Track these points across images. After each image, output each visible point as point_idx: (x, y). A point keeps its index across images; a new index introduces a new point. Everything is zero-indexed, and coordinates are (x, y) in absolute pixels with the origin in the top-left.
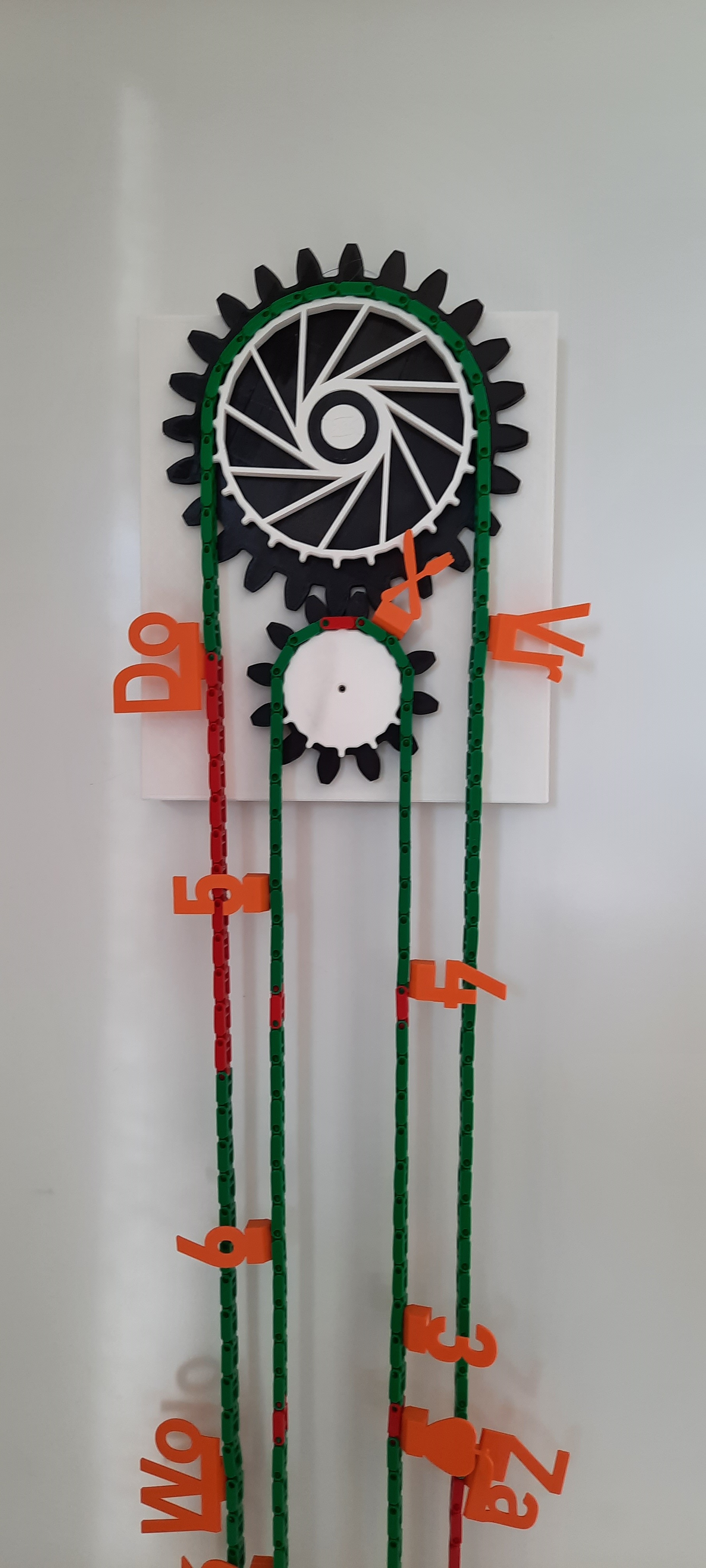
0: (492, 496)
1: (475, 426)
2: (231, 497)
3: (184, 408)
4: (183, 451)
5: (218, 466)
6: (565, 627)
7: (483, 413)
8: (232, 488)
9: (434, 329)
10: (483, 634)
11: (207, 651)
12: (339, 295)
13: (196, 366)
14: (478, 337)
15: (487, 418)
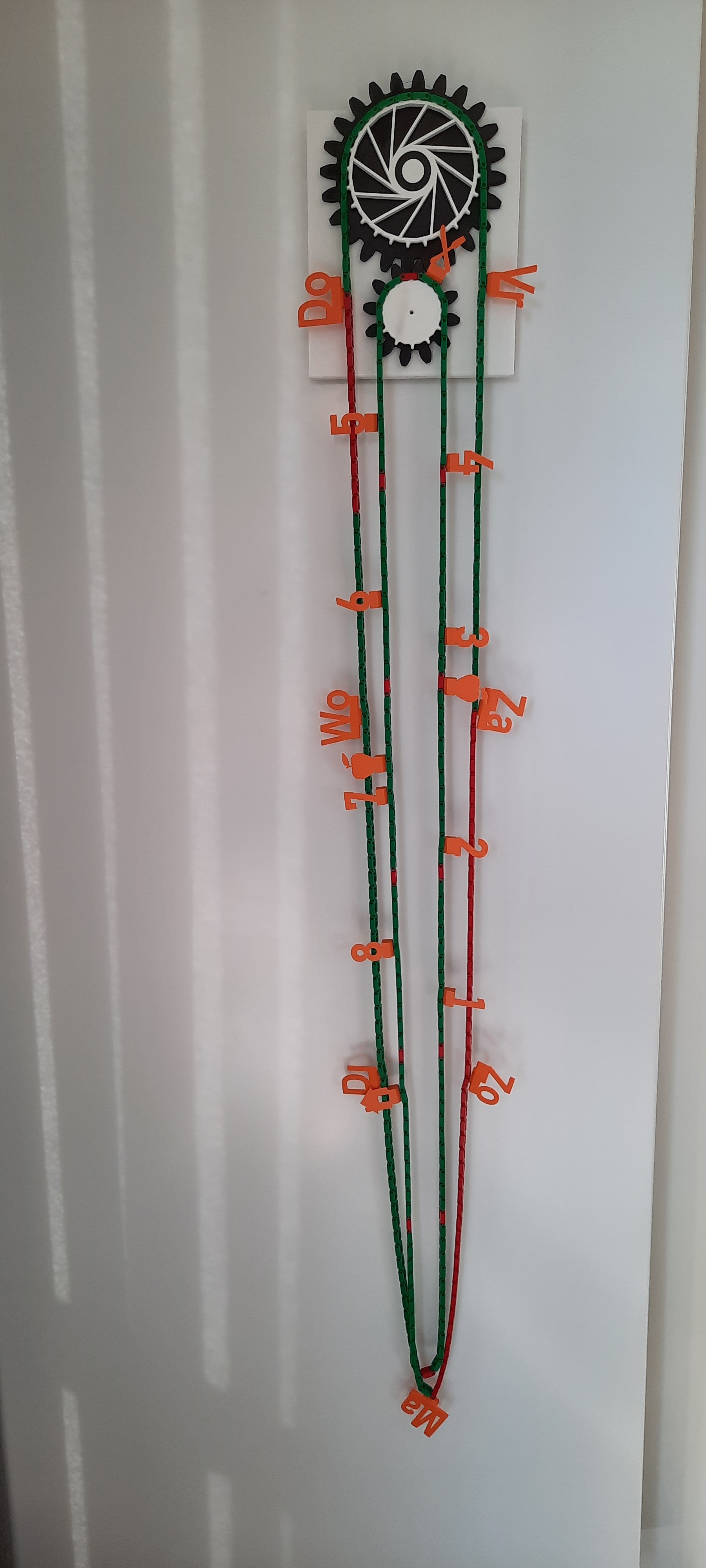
0: (488, 211)
1: (479, 172)
2: (356, 209)
3: (331, 160)
4: (330, 184)
5: (349, 192)
6: (526, 279)
7: (484, 164)
8: (356, 204)
9: (460, 118)
10: (483, 283)
11: (345, 292)
12: (413, 99)
13: (338, 137)
14: (482, 123)
15: (485, 167)
